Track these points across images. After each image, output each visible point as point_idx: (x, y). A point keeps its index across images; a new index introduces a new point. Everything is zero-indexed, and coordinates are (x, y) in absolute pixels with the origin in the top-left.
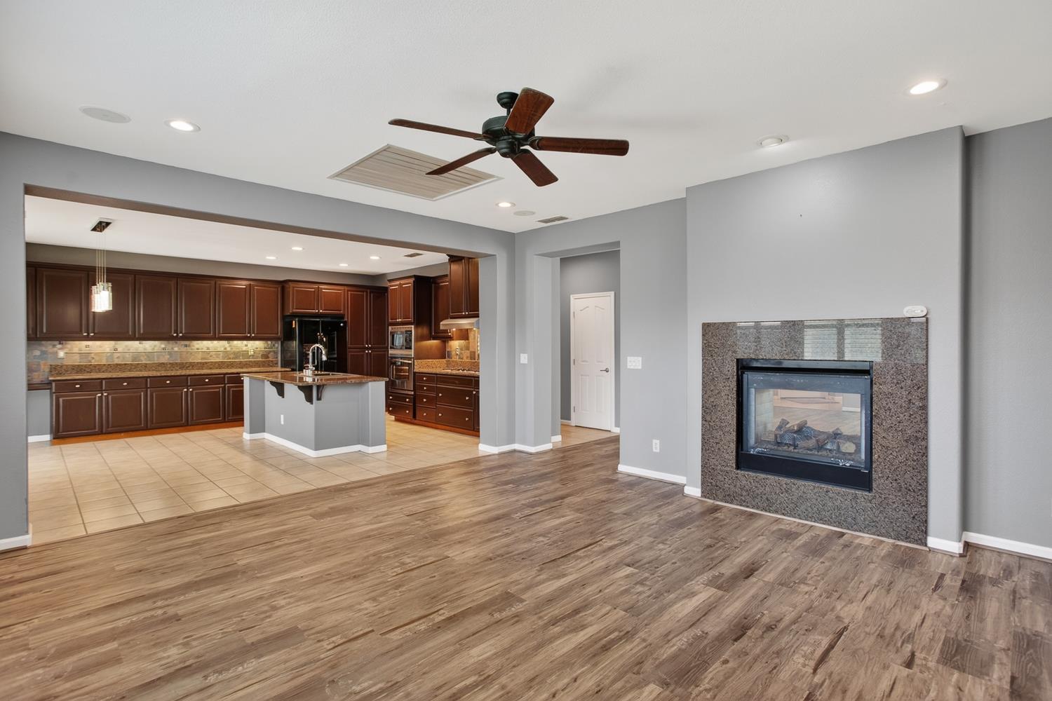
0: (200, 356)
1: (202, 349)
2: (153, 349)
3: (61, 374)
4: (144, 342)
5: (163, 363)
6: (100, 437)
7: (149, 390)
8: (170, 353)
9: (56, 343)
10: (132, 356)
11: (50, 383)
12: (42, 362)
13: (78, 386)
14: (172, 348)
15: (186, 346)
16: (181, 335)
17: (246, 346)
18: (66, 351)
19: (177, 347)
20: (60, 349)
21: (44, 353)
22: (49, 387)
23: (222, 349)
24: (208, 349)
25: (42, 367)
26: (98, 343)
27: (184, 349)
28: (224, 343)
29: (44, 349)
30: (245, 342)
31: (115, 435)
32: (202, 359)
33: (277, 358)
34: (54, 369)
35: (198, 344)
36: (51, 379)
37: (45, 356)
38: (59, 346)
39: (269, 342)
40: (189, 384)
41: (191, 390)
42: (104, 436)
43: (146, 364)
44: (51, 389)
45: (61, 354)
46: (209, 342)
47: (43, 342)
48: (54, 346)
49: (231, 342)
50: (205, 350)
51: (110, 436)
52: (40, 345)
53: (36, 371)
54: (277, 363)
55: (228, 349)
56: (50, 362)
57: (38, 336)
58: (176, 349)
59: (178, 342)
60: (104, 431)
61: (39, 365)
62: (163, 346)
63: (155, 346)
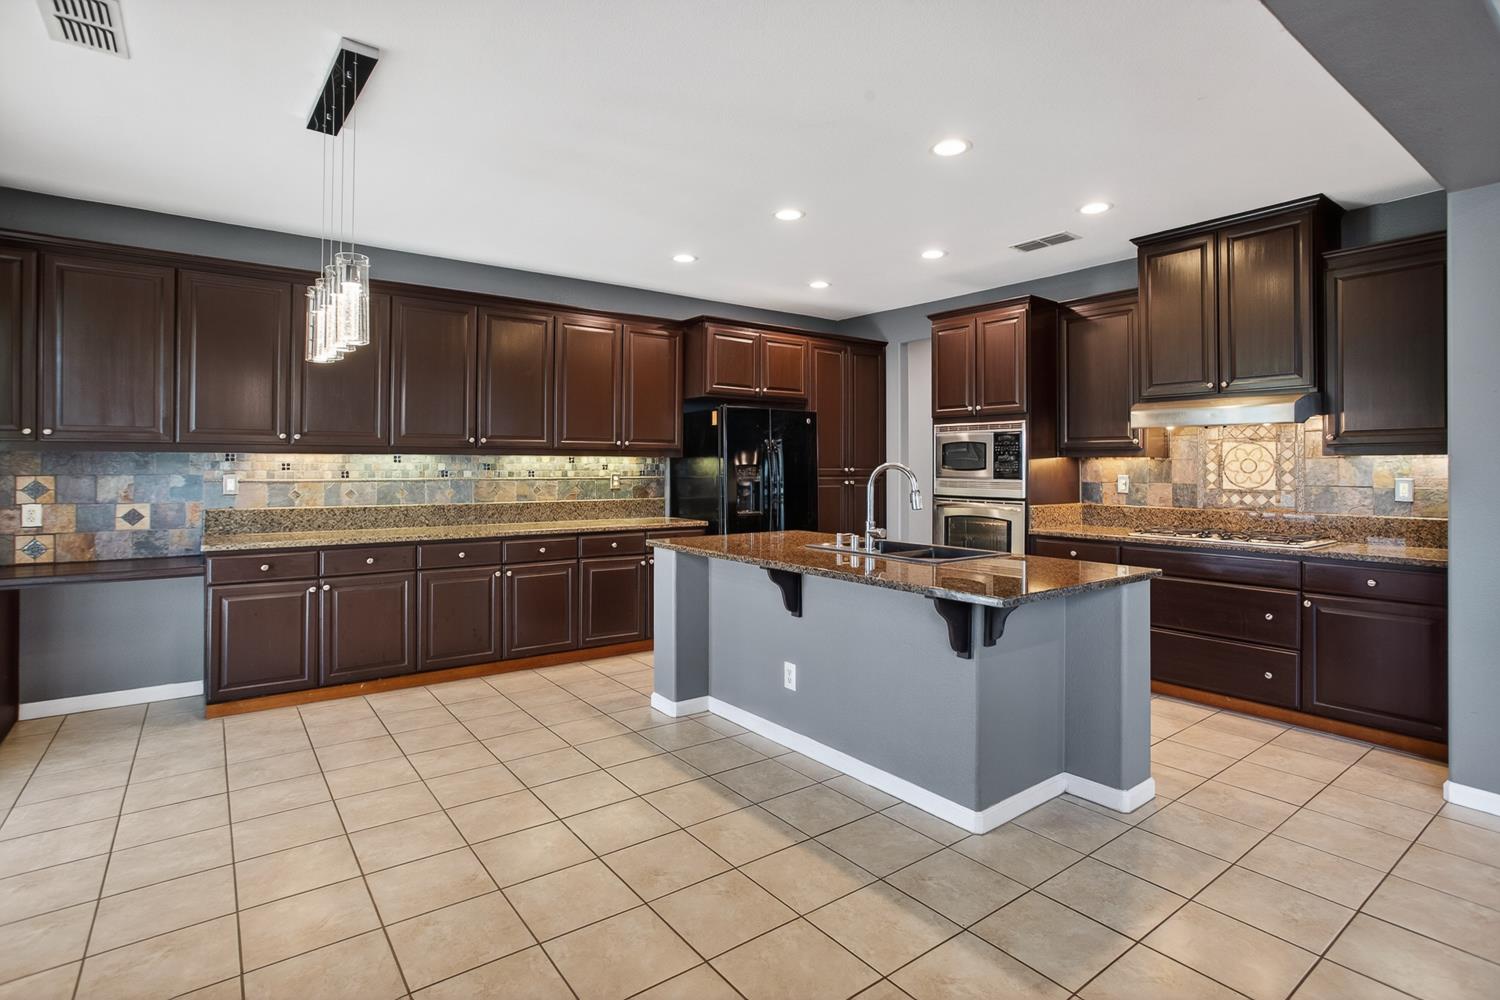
0: (514, 490)
1: (519, 474)
2: (422, 474)
3: (228, 532)
4: (404, 457)
5: (442, 508)
6: (311, 694)
7: (420, 574)
8: (456, 485)
9: (219, 456)
10: (379, 492)
11: (203, 557)
12: (189, 504)
13: (264, 568)
14: (461, 473)
15: (488, 467)
16: (484, 440)
17: (605, 467)
18: (241, 476)
19: (468, 469)
20: (226, 473)
21: (193, 481)
22: (200, 570)
23: (559, 475)
24: (531, 473)
25: (189, 516)
26: (309, 459)
27: (484, 474)
28: (562, 461)
29: (192, 471)
30: (603, 460)
31: (345, 688)
32: (519, 497)
33: (663, 495)
34: (215, 523)
35: (512, 462)
36: (204, 548)
37: (196, 488)
38: (226, 466)
39: (649, 461)
40: (505, 559)
41: (509, 573)
42: (321, 692)
43: (407, 509)
44: (204, 574)
45: (230, 485)
46: (534, 458)
47: (192, 456)
48: (215, 465)
49: (576, 458)
50: (525, 475)
51: (335, 690)
52: (186, 461)
53: (176, 527)
54: (663, 508)
55: (571, 474)
56: (205, 504)
57: (178, 440)
58: (467, 474)
59: (472, 457)
60: (322, 682)
61: (181, 509)
62: (442, 467)
63: (426, 467)
